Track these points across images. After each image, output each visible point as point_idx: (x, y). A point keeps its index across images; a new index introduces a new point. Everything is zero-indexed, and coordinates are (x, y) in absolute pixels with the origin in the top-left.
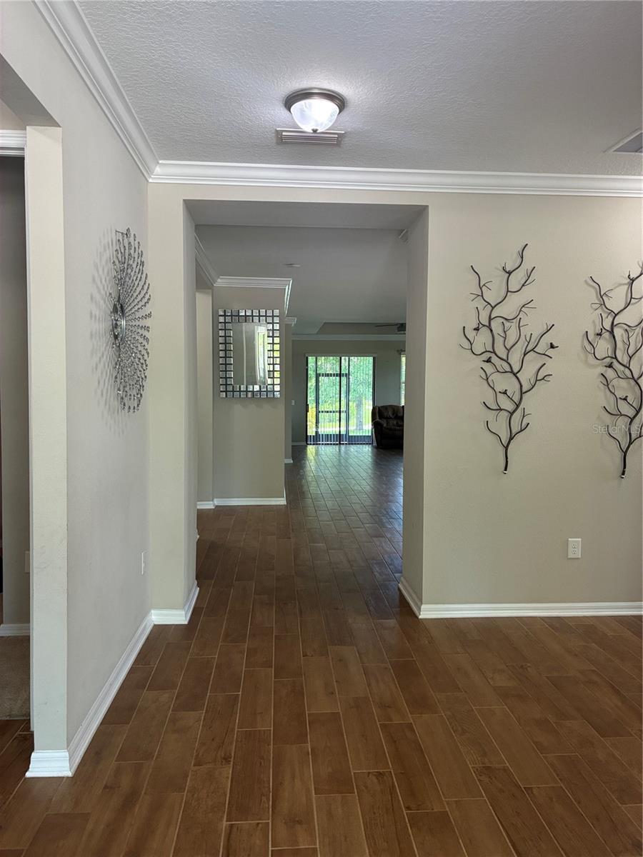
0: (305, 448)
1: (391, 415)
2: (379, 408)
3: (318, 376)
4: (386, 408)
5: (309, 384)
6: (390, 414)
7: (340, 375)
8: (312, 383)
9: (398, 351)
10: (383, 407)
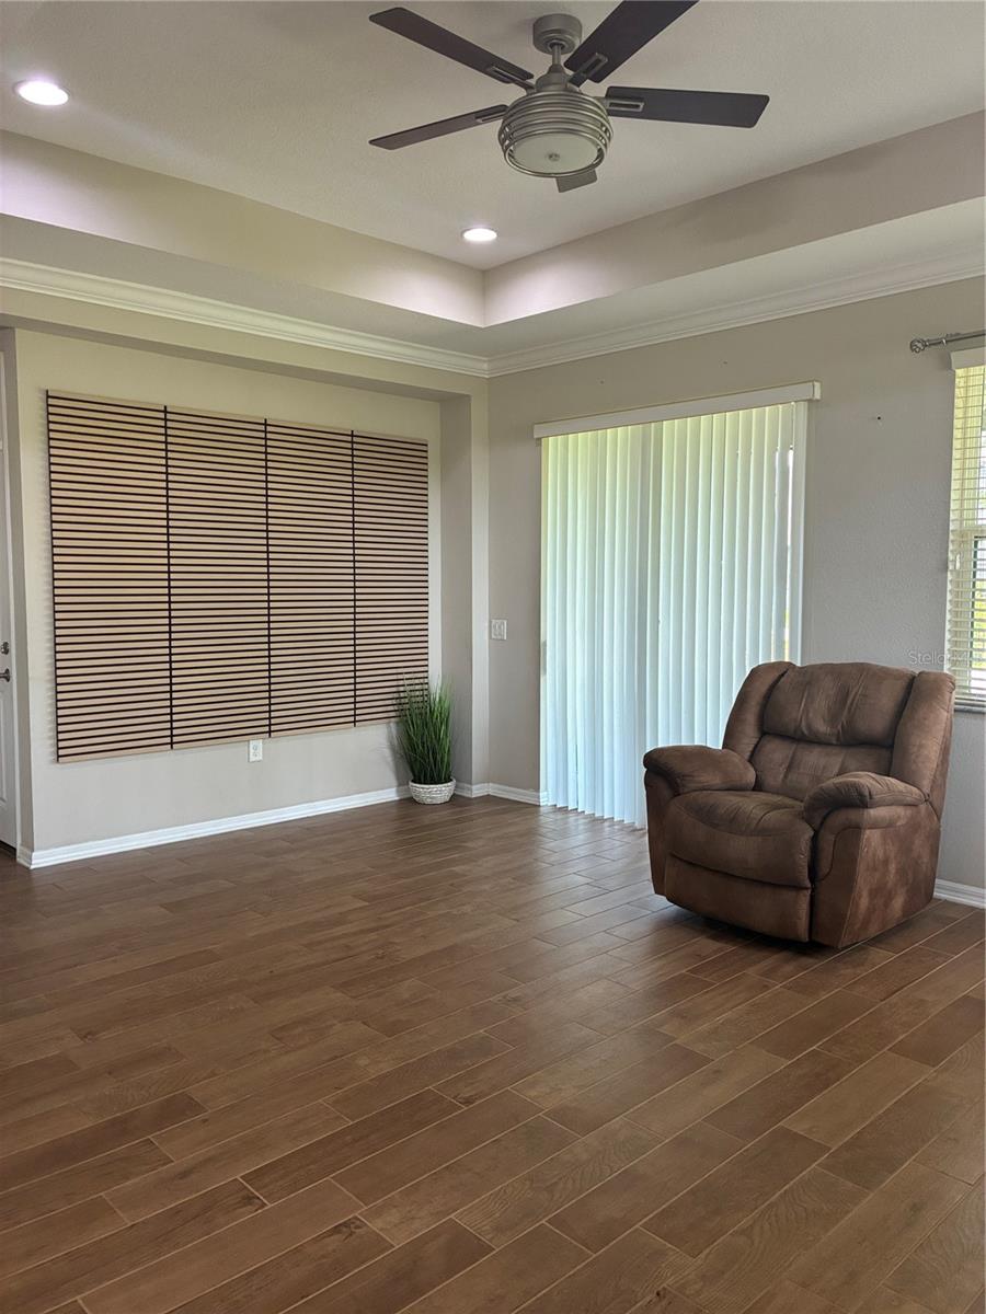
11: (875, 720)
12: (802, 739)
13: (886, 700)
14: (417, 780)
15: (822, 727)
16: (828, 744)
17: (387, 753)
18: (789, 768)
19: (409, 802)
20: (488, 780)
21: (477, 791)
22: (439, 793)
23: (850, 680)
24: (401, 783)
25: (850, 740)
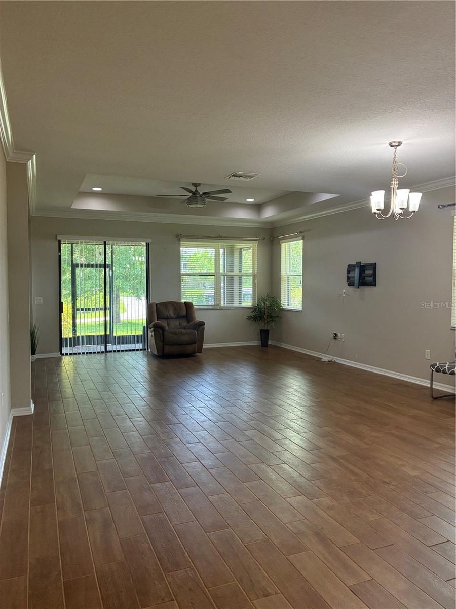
0: (60, 359)
1: (172, 315)
2: (156, 305)
3: (74, 266)
4: (166, 305)
5: (63, 278)
6: (171, 313)
7: (105, 266)
8: (66, 277)
9: (177, 236)
10: (161, 304)
12: (168, 318)
23: (175, 304)
25: (179, 317)
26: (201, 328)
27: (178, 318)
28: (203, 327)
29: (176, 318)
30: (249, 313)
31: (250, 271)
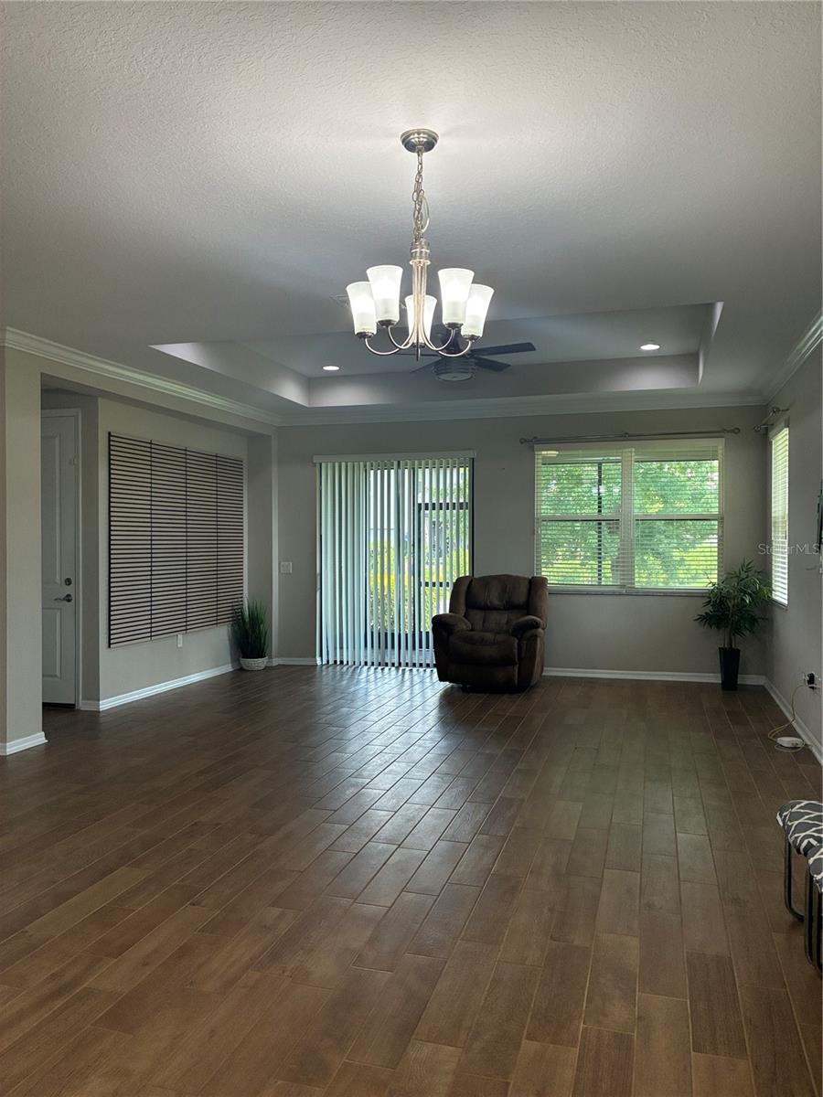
2: (470, 582)
11: (520, 597)
12: (487, 608)
13: (524, 589)
14: (246, 656)
15: (496, 602)
16: (500, 609)
17: (227, 642)
18: (484, 622)
19: (241, 670)
20: (279, 655)
21: (276, 662)
22: (260, 663)
23: (506, 582)
24: (235, 660)
25: (510, 607)
26: (528, 634)
27: (508, 609)
28: (533, 631)
29: (505, 609)
30: (700, 608)
31: (715, 511)
